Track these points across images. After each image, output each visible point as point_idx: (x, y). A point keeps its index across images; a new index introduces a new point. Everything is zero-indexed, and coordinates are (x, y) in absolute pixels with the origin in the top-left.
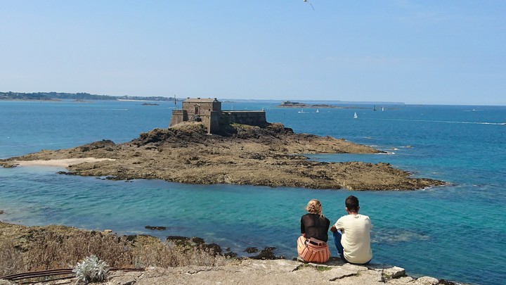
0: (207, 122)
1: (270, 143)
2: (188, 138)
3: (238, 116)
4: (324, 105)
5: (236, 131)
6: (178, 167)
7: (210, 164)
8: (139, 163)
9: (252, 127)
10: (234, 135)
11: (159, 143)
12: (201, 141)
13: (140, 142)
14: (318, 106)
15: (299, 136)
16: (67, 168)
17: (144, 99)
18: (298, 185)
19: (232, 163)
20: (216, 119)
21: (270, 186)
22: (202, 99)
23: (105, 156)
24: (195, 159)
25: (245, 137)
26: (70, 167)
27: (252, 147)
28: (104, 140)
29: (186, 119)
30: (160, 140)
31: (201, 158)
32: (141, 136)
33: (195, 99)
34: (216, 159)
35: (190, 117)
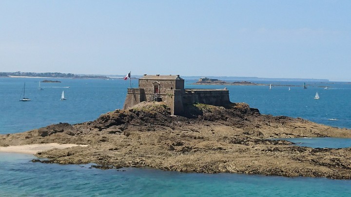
0: (169, 102)
1: (241, 126)
2: (152, 120)
3: (201, 95)
4: (246, 82)
5: (201, 113)
6: (162, 153)
7: (197, 150)
8: (116, 149)
9: (217, 108)
10: (200, 116)
11: (122, 126)
12: (166, 123)
13: (101, 125)
14: (238, 82)
15: (268, 117)
16: (36, 155)
17: (39, 75)
18: (317, 175)
19: (220, 149)
20: (180, 98)
21: (285, 176)
22: (162, 76)
23: (69, 141)
24: (179, 144)
25: (212, 119)
26: (40, 154)
27: (222, 129)
28: (61, 123)
29: (143, 99)
30: (124, 123)
31: (186, 143)
32: (102, 118)
33: (154, 76)
34: (202, 144)
35: (148, 97)
